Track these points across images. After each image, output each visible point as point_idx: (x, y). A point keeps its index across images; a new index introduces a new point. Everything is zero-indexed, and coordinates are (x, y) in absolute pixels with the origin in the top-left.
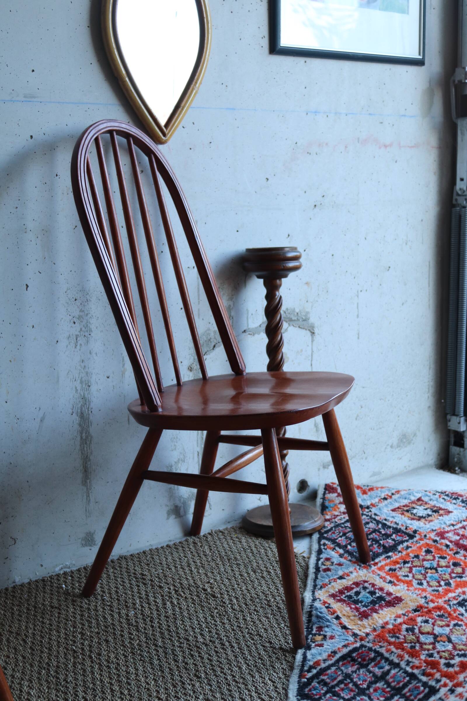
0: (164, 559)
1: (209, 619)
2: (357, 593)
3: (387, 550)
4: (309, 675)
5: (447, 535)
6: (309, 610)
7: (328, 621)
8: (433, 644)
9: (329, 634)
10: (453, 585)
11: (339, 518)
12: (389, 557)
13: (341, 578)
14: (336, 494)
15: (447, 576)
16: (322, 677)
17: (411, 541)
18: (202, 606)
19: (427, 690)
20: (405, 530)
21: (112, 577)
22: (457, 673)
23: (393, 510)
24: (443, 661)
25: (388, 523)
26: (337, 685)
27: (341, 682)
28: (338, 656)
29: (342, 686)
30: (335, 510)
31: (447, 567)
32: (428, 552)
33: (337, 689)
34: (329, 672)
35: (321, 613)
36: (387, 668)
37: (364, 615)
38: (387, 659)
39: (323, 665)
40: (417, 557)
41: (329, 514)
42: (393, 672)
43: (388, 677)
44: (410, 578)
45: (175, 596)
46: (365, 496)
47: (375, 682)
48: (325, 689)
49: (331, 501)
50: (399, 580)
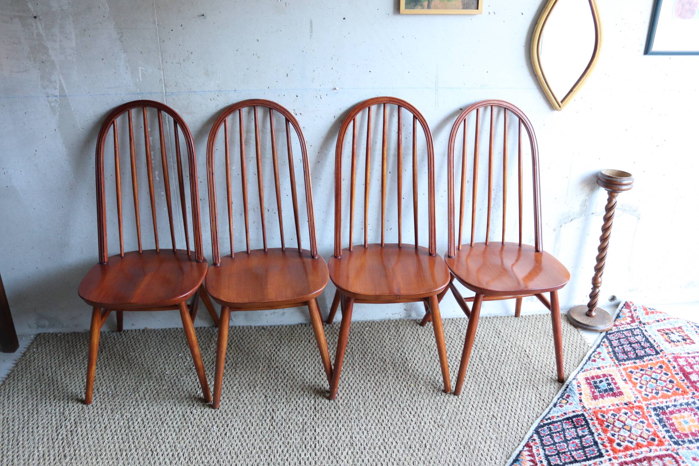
0: (516, 324)
1: (518, 370)
2: (601, 382)
3: (638, 357)
4: (546, 422)
5: (679, 360)
6: (568, 384)
7: (574, 394)
8: (620, 429)
9: (570, 401)
10: (660, 394)
11: (623, 326)
12: (635, 363)
13: (599, 368)
14: (629, 310)
15: (660, 388)
16: (551, 426)
17: (655, 356)
18: (519, 360)
19: (598, 454)
20: (656, 347)
21: (485, 328)
22: (620, 451)
23: (658, 331)
24: (617, 441)
25: (650, 339)
26: (555, 433)
27: (558, 432)
28: (566, 416)
29: (558, 434)
30: (624, 320)
31: (665, 381)
32: (661, 367)
33: (554, 435)
34: (556, 424)
35: (573, 388)
36: (586, 433)
37: (595, 398)
38: (589, 428)
39: (555, 420)
40: (651, 368)
41: (619, 321)
42: (588, 436)
43: (583, 439)
44: (638, 381)
45: (510, 350)
46: (646, 316)
47: (576, 438)
48: (549, 432)
49: (624, 314)
50: (631, 381)
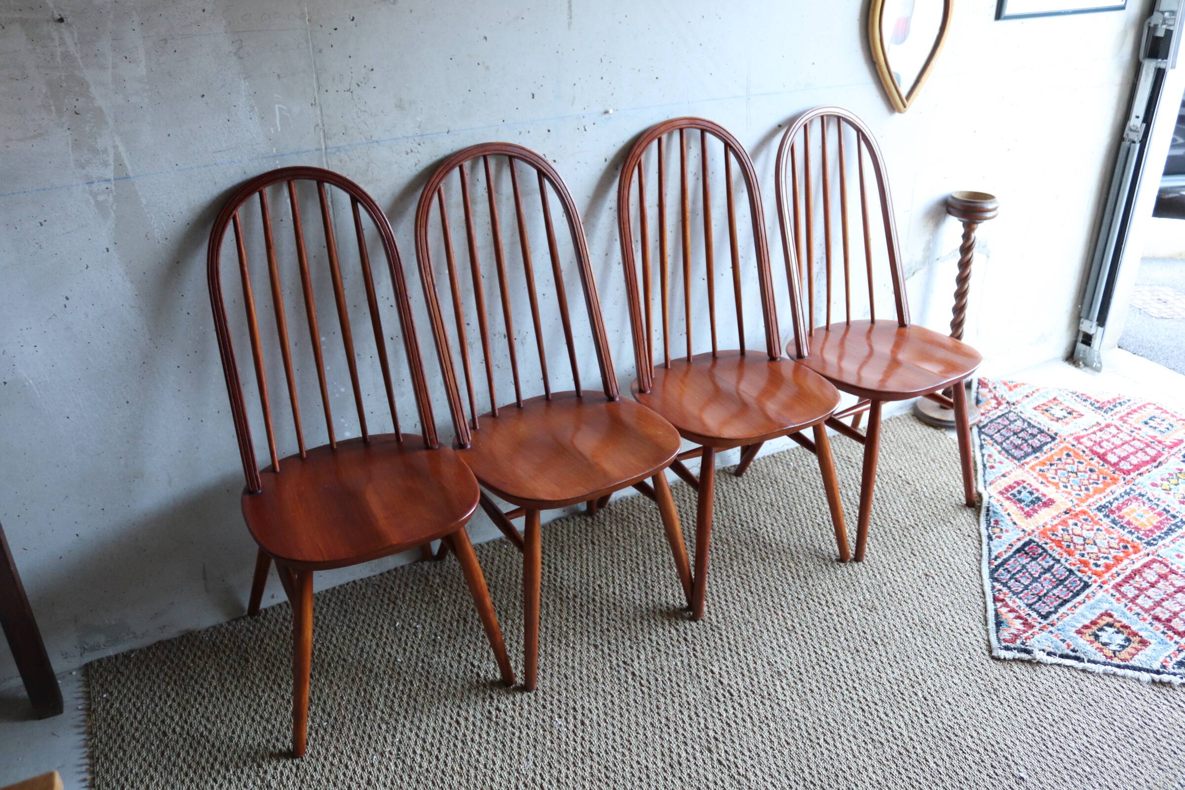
2: (1020, 492)
3: (1036, 450)
4: (996, 563)
5: (1082, 440)
6: (987, 506)
7: (1002, 516)
8: (1084, 545)
9: (1004, 528)
10: (1091, 490)
11: (991, 413)
12: (1037, 457)
13: (1004, 476)
15: (1086, 482)
16: (1006, 566)
17: (1053, 443)
19: (1082, 584)
20: (1046, 431)
22: (1103, 572)
23: (1035, 409)
24: (1092, 561)
25: (1032, 422)
26: (1017, 573)
27: (1019, 571)
28: (1014, 549)
29: (1021, 574)
30: (987, 405)
31: (1085, 472)
32: (1068, 455)
33: (1017, 576)
34: (1010, 562)
35: (995, 509)
36: (1052, 562)
37: (1028, 515)
38: (1051, 556)
39: (1005, 556)
40: (1060, 459)
41: (983, 408)
42: (1057, 566)
43: (1053, 570)
44: (1057, 480)
46: (1010, 392)
47: (1045, 573)
48: (1009, 575)
49: (984, 395)
50: (1049, 482)
